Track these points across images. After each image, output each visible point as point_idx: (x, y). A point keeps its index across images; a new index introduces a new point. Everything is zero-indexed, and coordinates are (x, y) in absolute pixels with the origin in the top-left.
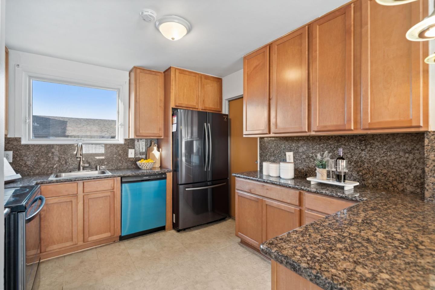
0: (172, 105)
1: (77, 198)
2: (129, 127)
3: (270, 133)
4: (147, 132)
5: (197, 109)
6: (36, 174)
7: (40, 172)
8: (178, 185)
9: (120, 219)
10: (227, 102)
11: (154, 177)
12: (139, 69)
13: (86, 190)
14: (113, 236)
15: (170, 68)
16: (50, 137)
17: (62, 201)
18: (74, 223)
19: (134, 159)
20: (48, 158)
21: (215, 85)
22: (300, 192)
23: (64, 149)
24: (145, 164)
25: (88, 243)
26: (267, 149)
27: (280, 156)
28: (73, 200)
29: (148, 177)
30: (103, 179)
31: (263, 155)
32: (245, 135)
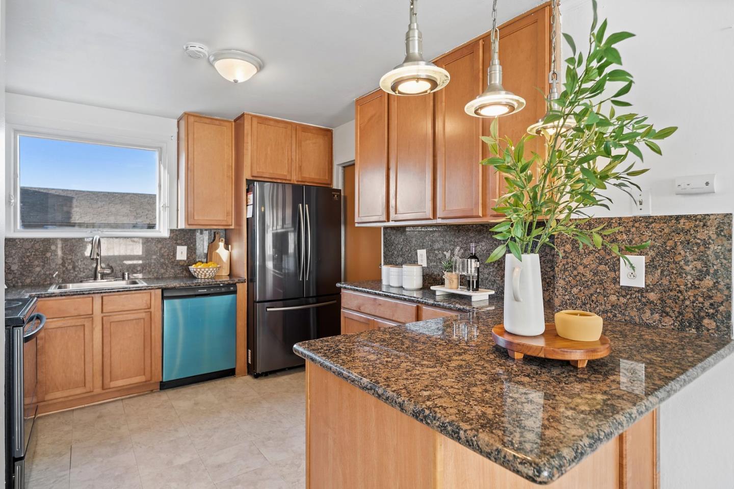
0: (247, 175)
1: (93, 319)
2: (178, 210)
3: (388, 220)
4: (206, 219)
5: (290, 180)
6: (26, 284)
7: (33, 282)
8: (255, 304)
9: (161, 355)
10: (340, 169)
11: (215, 289)
12: (194, 116)
13: (107, 308)
14: (149, 381)
15: (243, 115)
16: (48, 226)
17: (69, 325)
18: (88, 359)
19: (186, 262)
20: (46, 259)
21: (321, 141)
22: (418, 306)
23: (71, 246)
24: (203, 270)
25: (111, 390)
26: (393, 245)
27: (410, 255)
28: (85, 323)
29: (206, 290)
30: (133, 292)
31: (388, 255)
32: (358, 223)
